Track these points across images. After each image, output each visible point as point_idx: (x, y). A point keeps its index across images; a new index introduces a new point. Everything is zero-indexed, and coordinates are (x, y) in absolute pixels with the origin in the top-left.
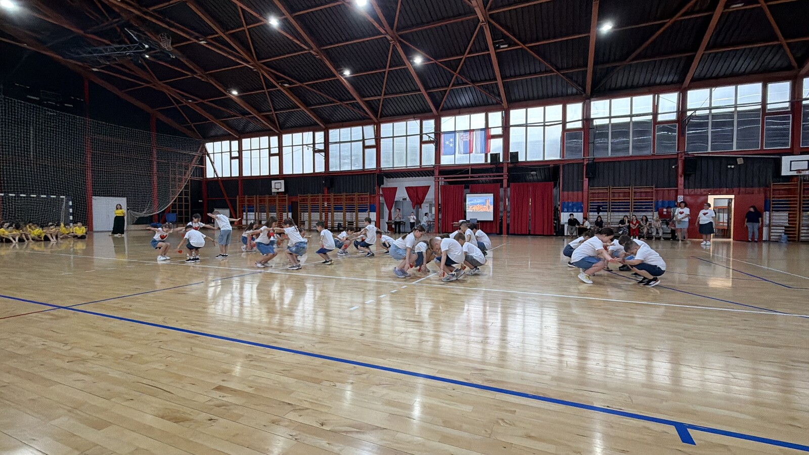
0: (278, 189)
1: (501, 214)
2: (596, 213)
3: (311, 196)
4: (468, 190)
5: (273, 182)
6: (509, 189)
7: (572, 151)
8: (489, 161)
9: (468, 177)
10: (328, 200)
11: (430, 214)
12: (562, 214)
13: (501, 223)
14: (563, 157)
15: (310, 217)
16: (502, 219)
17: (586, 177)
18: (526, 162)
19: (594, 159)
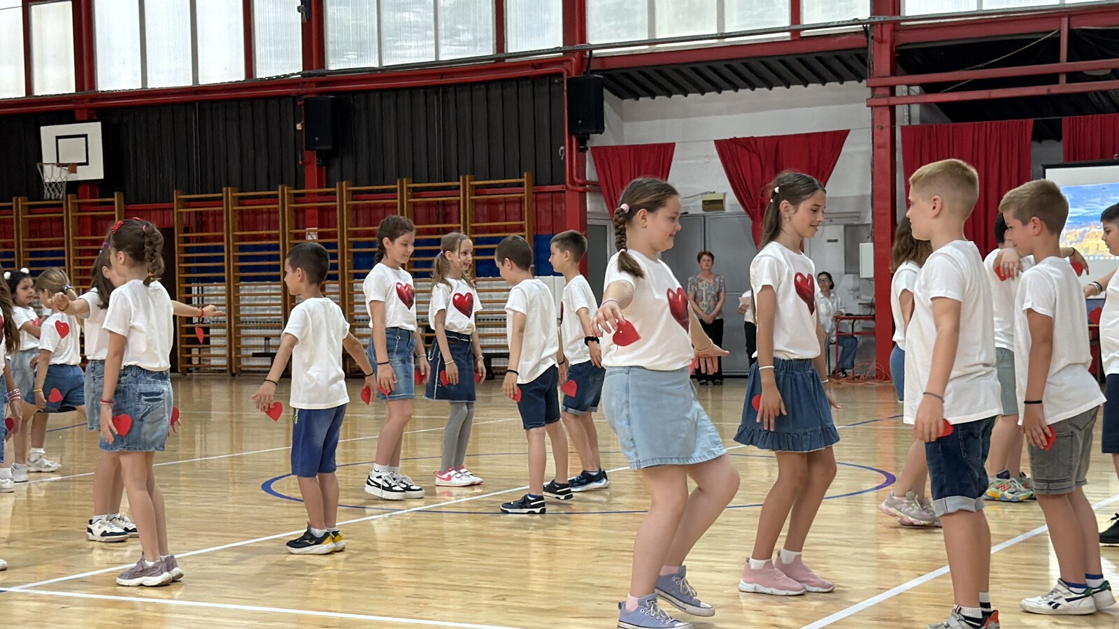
0: (73, 167)
3: (241, 201)
5: (48, 133)
9: (1053, 79)
10: (324, 218)
11: (845, 283)
15: (233, 305)
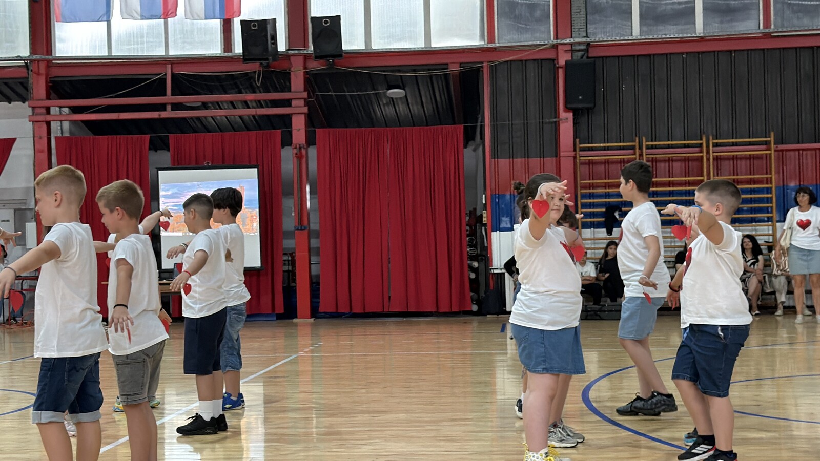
1: (289, 243)
2: (602, 233)
4: (165, 156)
6: (313, 152)
7: (517, 18)
8: (238, 49)
11: (15, 253)
12: (495, 235)
13: (291, 276)
14: (491, 39)
16: (293, 263)
17: (567, 109)
18: (369, 54)
19: (588, 44)
